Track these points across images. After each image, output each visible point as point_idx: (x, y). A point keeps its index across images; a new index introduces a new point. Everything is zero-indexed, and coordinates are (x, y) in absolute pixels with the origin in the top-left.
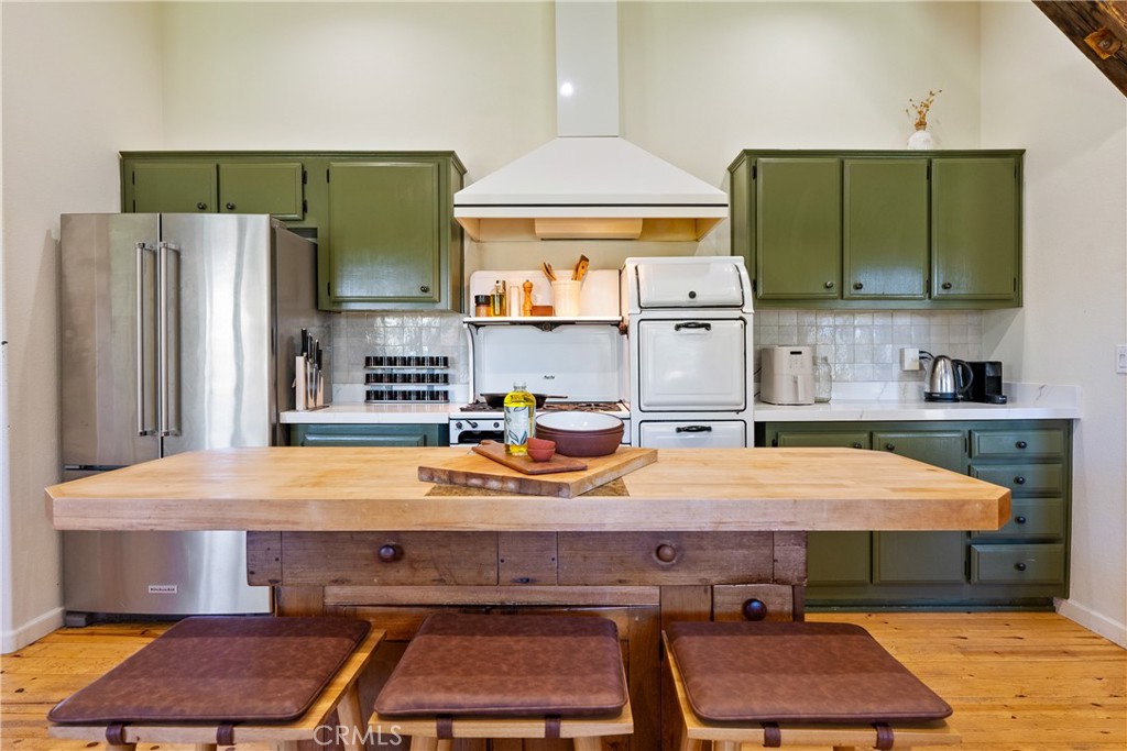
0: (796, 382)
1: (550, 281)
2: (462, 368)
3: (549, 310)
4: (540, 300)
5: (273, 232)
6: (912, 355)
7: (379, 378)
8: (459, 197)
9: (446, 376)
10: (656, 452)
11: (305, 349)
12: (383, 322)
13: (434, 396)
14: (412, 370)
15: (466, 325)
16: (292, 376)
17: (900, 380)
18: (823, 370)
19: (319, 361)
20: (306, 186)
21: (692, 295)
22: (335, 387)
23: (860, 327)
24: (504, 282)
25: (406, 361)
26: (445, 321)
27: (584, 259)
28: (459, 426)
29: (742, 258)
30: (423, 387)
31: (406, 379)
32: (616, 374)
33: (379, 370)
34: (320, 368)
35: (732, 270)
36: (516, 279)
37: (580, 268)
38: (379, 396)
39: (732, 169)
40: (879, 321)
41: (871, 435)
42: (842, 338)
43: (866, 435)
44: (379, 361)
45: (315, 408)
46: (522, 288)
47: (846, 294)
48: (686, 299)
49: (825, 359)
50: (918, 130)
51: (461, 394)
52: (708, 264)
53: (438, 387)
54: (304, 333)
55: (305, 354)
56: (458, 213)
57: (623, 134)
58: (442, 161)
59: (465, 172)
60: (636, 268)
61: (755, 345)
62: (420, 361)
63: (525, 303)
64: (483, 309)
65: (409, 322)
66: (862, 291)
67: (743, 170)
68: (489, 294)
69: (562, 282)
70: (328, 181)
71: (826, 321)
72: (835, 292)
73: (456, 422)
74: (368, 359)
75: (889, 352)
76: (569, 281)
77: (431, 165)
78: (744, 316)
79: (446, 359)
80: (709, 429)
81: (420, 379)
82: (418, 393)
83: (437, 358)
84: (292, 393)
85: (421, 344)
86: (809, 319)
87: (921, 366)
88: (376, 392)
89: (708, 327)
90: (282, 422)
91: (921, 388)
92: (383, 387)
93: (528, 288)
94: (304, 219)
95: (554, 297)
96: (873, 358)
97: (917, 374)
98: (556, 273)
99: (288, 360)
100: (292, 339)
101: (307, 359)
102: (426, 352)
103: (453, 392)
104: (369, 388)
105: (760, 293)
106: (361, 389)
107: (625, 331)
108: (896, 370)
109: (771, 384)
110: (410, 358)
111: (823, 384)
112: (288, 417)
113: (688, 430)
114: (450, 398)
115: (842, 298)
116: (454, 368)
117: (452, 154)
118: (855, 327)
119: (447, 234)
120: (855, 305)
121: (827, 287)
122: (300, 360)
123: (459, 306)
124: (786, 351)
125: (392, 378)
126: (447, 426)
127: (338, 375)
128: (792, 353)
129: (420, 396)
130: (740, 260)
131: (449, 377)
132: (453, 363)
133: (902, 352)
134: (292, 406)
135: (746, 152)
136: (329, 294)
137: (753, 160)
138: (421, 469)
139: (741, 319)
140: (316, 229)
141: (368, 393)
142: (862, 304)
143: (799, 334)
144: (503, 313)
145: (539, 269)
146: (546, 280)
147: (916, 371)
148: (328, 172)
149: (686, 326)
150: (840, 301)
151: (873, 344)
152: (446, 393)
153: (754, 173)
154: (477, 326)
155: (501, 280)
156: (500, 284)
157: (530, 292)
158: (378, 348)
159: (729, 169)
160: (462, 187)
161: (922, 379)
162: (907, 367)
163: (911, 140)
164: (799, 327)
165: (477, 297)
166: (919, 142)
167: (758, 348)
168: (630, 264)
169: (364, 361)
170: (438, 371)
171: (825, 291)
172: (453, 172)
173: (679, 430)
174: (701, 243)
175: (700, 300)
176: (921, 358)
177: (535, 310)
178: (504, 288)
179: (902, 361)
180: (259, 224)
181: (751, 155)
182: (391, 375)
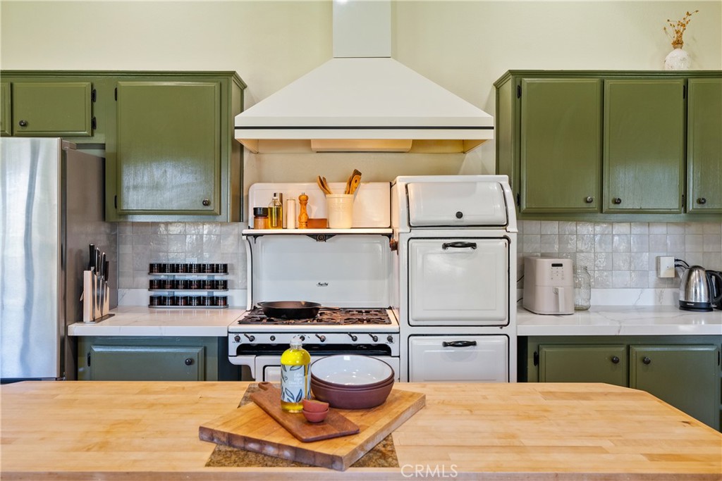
0: (557, 293)
1: (325, 194)
2: (240, 273)
3: (323, 223)
4: (316, 212)
5: (63, 154)
6: (667, 264)
7: (162, 285)
8: (239, 120)
9: (225, 282)
10: (424, 397)
11: (92, 263)
12: (167, 230)
13: (214, 301)
14: (193, 277)
15: (244, 237)
16: (80, 289)
17: (656, 287)
18: (582, 277)
19: (105, 273)
20: (95, 104)
21: (459, 215)
22: (120, 291)
23: (618, 235)
24: (281, 194)
25: (188, 268)
26: (224, 229)
27: (357, 173)
28: (238, 339)
29: (506, 176)
30: (203, 293)
31: (188, 285)
32: (386, 281)
33: (163, 276)
34: (106, 279)
35: (496, 187)
36: (293, 191)
37: (353, 182)
38: (161, 301)
39: (498, 86)
40: (637, 230)
41: (628, 348)
42: (601, 246)
43: (623, 349)
44: (162, 268)
45: (102, 318)
46: (298, 202)
47: (605, 208)
48: (452, 219)
49: (586, 269)
50: (675, 48)
51: (240, 300)
52: (475, 183)
53: (217, 293)
54: (92, 248)
55: (92, 268)
56: (239, 135)
57: (394, 55)
58: (223, 80)
59: (245, 87)
60: (406, 187)
61: (518, 252)
62: (201, 268)
63: (301, 215)
64: (261, 221)
65: (192, 230)
66: (621, 206)
67: (508, 88)
68: (267, 207)
69: (336, 196)
70: (116, 99)
71: (586, 229)
72: (595, 205)
73: (234, 335)
74: (152, 266)
75: (646, 258)
76: (342, 195)
77: (212, 85)
78: (508, 234)
79: (225, 266)
80: (474, 344)
81: (201, 285)
82: (199, 298)
83: (218, 265)
84: (80, 305)
85: (202, 251)
86: (570, 227)
87: (676, 274)
88: (159, 298)
89: (473, 246)
90: (69, 335)
91: (676, 295)
92: (165, 293)
93: (304, 201)
94: (92, 135)
95: (328, 208)
96: (630, 266)
97: (672, 282)
98: (331, 186)
99: (76, 274)
100: (81, 251)
101: (94, 272)
102: (208, 259)
103: (232, 297)
104: (153, 293)
105: (524, 206)
106: (145, 294)
107: (395, 247)
108: (652, 277)
109: (533, 291)
110: (191, 265)
111: (583, 291)
112: (76, 330)
113: (455, 345)
114: (228, 303)
115: (602, 212)
116: (233, 274)
117: (233, 73)
118: (613, 235)
119: (228, 148)
120: (613, 217)
121: (587, 202)
122: (88, 275)
123: (238, 217)
124: (547, 263)
125: (175, 285)
126: (226, 339)
127: (123, 280)
128: (554, 265)
129: (201, 301)
130: (504, 179)
131: (229, 283)
132: (233, 269)
133: (658, 260)
134: (80, 318)
135: (512, 72)
136: (116, 207)
137: (518, 79)
138: (202, 429)
139: (505, 237)
140: (104, 144)
141: (152, 299)
142: (621, 217)
143: (560, 242)
144: (279, 224)
145: (315, 182)
146: (320, 193)
147: (672, 278)
148: (116, 90)
149: (453, 245)
150: (599, 215)
151: (630, 252)
152: (225, 299)
153: (518, 92)
154: (256, 236)
155: (278, 192)
156: (278, 197)
157: (306, 204)
158: (161, 254)
159: (495, 85)
160: (242, 110)
161: (677, 286)
162: (662, 275)
163: (668, 58)
164: (561, 236)
165: (255, 210)
166: (677, 61)
167: (521, 255)
168: (400, 182)
169: (148, 267)
170: (218, 277)
171: (585, 205)
172: (234, 89)
173: (446, 345)
174: (468, 155)
175: (467, 219)
176: (676, 266)
177: (310, 223)
178: (281, 201)
179: (658, 269)
180: (51, 147)
181: (517, 75)
182: (173, 281)
